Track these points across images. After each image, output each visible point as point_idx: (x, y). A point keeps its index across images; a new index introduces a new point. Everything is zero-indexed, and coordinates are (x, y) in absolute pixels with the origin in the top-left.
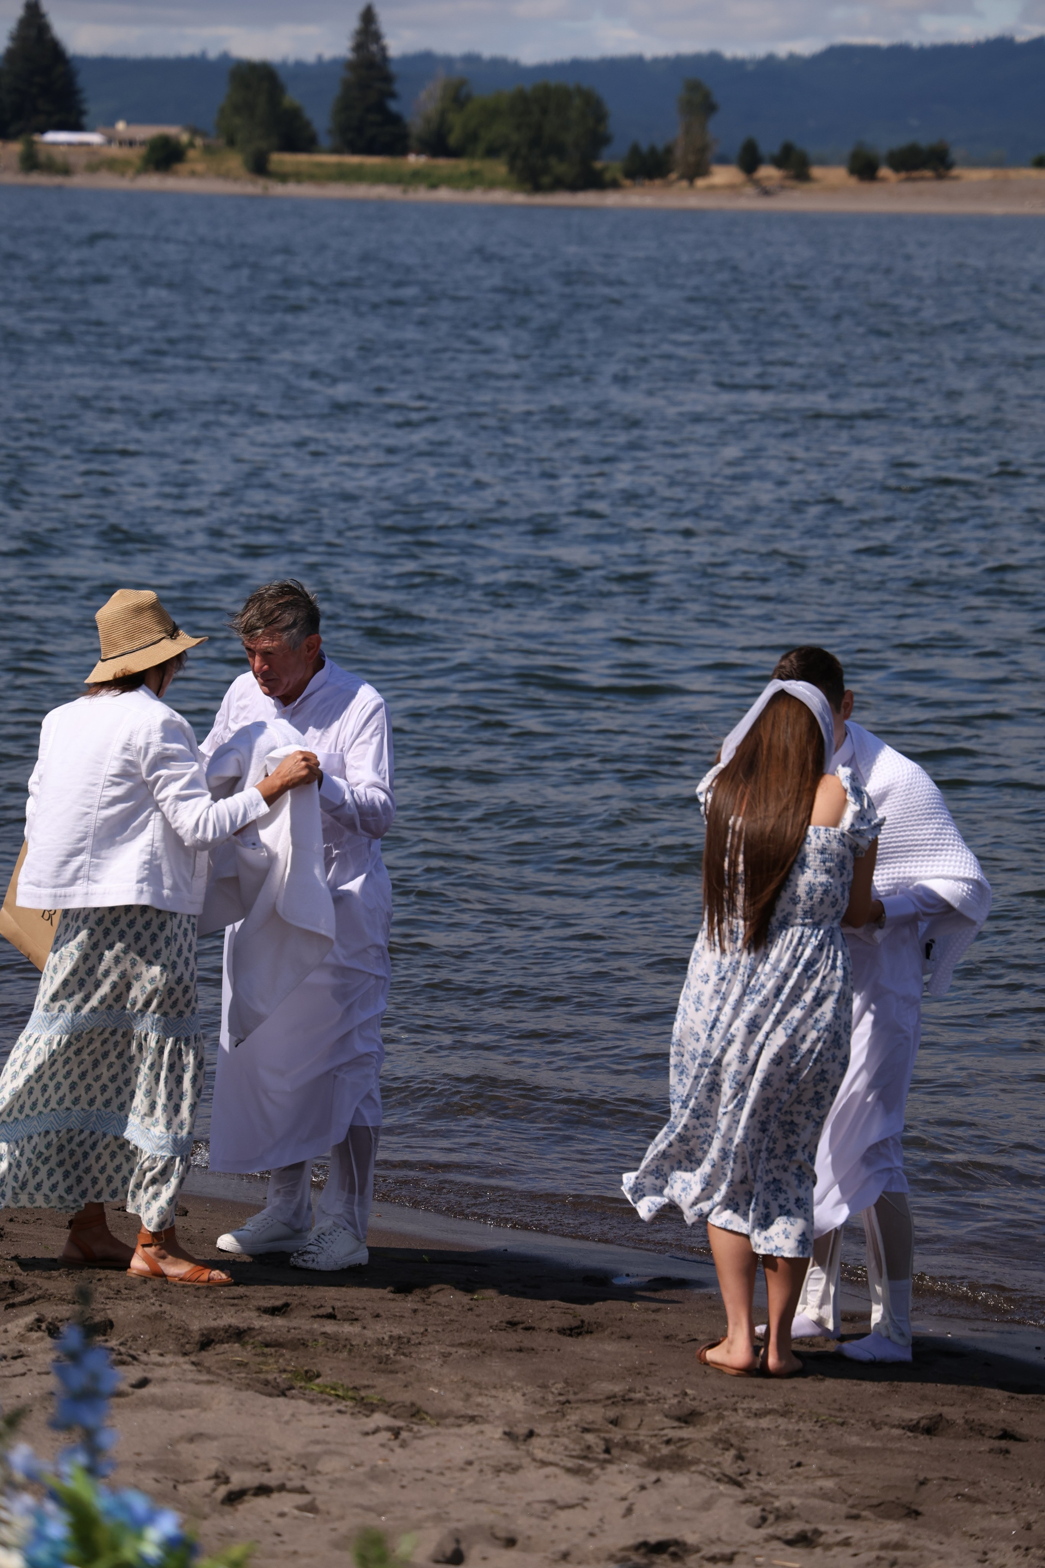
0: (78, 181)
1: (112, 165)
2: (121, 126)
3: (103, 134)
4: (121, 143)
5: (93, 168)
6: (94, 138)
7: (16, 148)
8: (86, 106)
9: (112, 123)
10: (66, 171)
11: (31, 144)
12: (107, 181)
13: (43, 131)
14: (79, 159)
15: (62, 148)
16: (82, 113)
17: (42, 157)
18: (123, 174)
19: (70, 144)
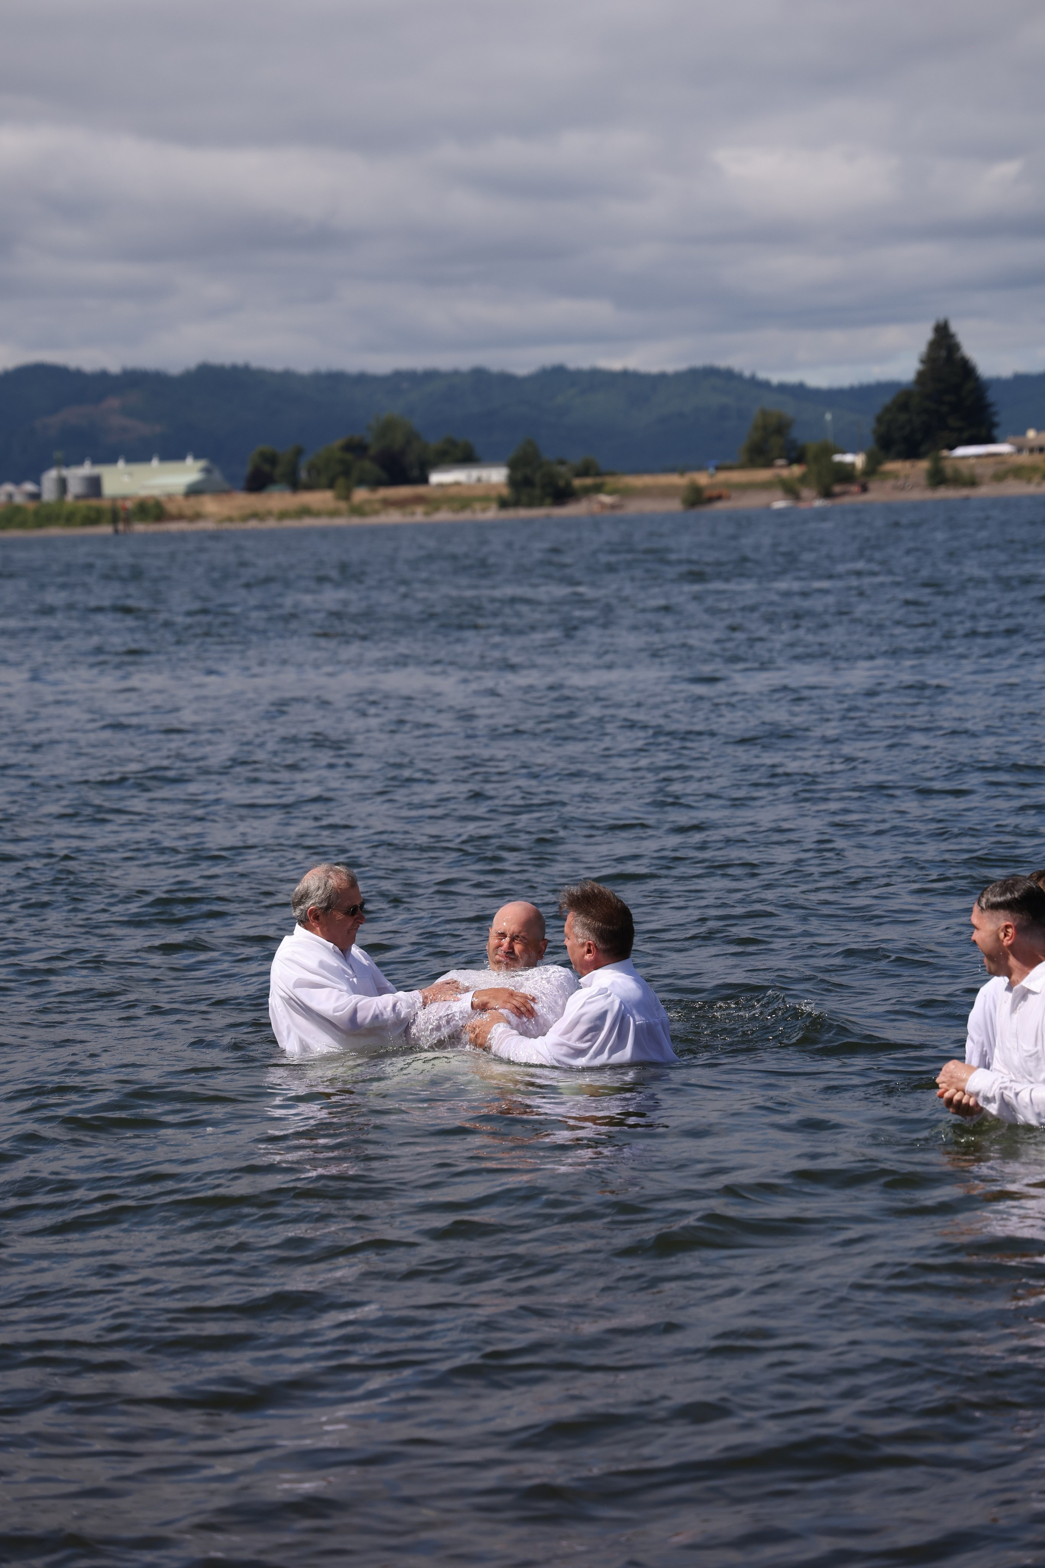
0: (984, 491)
1: (1018, 472)
2: (1031, 434)
3: (1012, 444)
4: (1031, 450)
5: (999, 477)
6: (1003, 448)
7: (924, 465)
8: (996, 419)
9: (1023, 433)
10: (972, 482)
11: (937, 460)
12: (1014, 488)
13: (952, 447)
14: (986, 470)
15: (973, 461)
16: (994, 425)
17: (949, 471)
18: (1029, 481)
19: (978, 457)
